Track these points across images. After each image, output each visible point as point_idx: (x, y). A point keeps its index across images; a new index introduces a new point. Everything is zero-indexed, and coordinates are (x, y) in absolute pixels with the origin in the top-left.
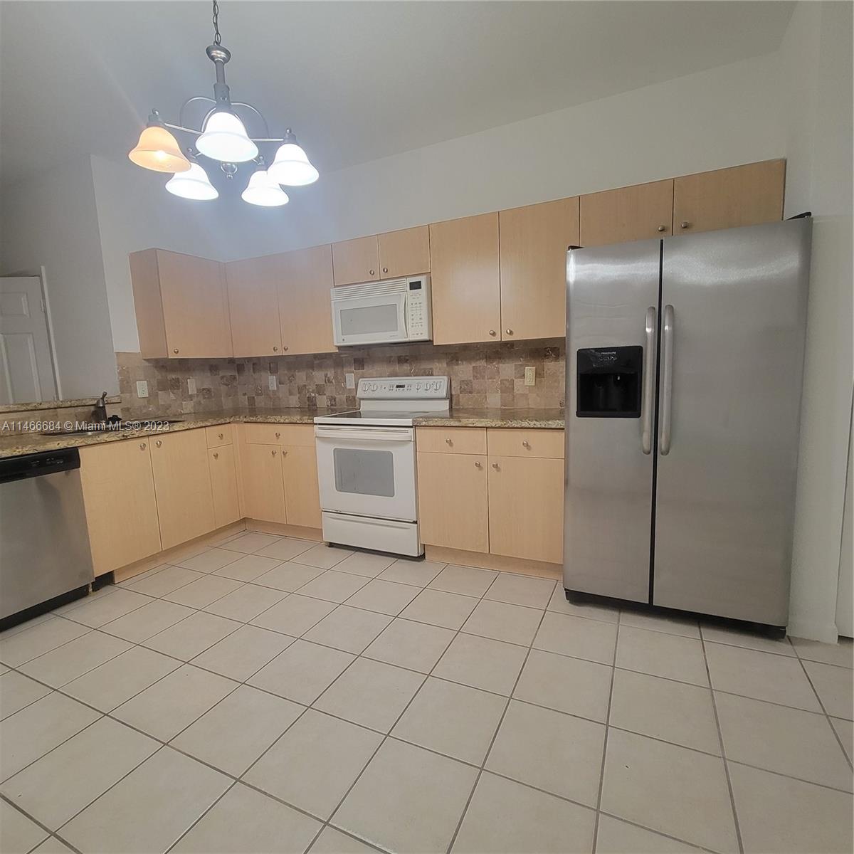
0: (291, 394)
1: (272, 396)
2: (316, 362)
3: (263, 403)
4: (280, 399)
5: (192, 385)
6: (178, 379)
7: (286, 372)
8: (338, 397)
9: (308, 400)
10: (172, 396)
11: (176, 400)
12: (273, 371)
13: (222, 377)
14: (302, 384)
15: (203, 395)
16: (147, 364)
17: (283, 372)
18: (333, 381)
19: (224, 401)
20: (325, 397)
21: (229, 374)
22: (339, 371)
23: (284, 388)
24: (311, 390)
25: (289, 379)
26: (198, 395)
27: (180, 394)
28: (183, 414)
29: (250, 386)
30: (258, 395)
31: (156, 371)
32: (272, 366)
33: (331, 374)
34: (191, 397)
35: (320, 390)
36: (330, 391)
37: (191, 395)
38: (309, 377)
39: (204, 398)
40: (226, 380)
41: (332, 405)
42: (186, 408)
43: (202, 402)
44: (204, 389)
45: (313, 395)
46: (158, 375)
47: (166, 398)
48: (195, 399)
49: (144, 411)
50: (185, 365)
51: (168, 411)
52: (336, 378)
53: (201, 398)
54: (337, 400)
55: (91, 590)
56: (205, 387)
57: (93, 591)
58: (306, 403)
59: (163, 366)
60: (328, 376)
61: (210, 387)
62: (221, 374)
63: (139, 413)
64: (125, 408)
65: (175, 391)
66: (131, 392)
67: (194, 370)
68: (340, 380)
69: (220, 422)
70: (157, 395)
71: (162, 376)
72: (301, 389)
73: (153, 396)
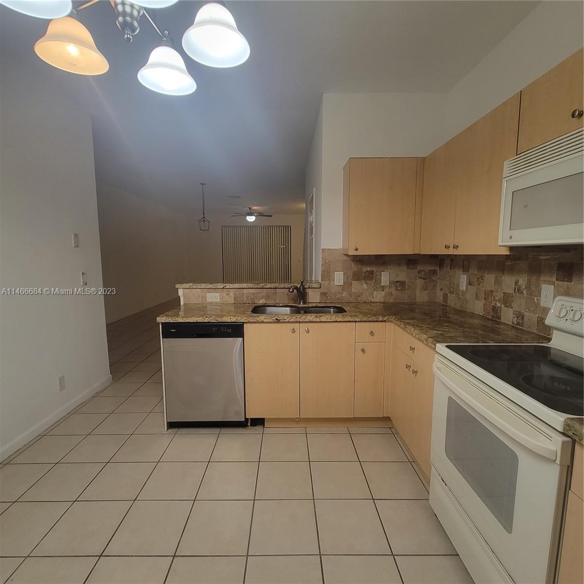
0: (477, 298)
1: (461, 297)
2: (508, 263)
3: (453, 303)
4: (467, 302)
5: (385, 277)
6: (373, 271)
7: (476, 272)
8: (527, 314)
9: (493, 310)
10: (365, 286)
11: (368, 289)
12: (466, 269)
13: (420, 272)
14: (489, 288)
15: (396, 286)
16: (347, 258)
17: (474, 271)
18: (525, 292)
19: (418, 294)
20: (512, 310)
21: (429, 268)
22: (534, 279)
23: (473, 290)
24: (497, 298)
25: (478, 280)
26: (390, 287)
27: (373, 285)
28: (373, 302)
29: (446, 282)
30: (451, 293)
31: (353, 264)
32: (465, 263)
33: (523, 281)
34: (383, 288)
35: (507, 300)
36: (519, 304)
37: (383, 286)
38: (497, 282)
39: (396, 290)
40: (424, 274)
41: (518, 324)
42: (376, 297)
43: (394, 293)
44: (397, 282)
45: (499, 305)
46: (354, 267)
47: (358, 287)
48: (387, 290)
49: (339, 296)
50: (381, 261)
51: (359, 298)
52: (528, 287)
53: (393, 290)
54: (526, 319)
55: (249, 424)
56: (400, 279)
57: (251, 425)
58: (489, 313)
59: (360, 260)
60: (519, 284)
61: (405, 279)
62: (420, 268)
63: (333, 297)
64: (323, 293)
65: (368, 282)
66: (329, 280)
67: (390, 264)
68: (534, 292)
69: (370, 319)
70: (351, 284)
71: (358, 268)
72: (488, 294)
73: (347, 285)
